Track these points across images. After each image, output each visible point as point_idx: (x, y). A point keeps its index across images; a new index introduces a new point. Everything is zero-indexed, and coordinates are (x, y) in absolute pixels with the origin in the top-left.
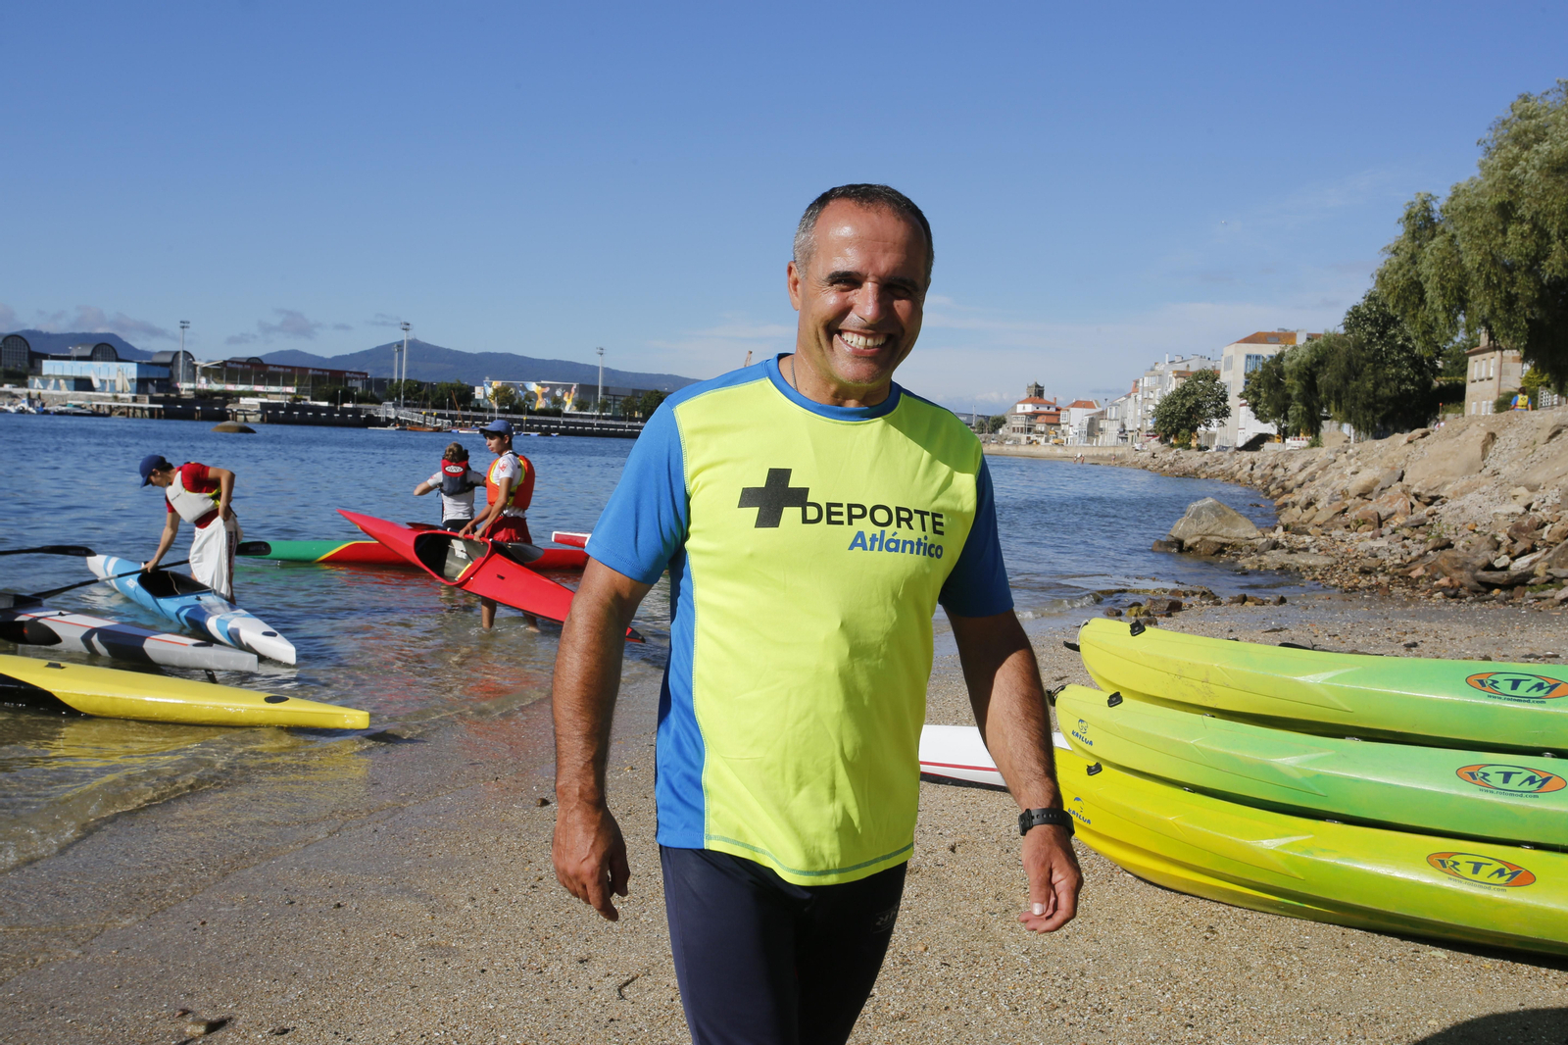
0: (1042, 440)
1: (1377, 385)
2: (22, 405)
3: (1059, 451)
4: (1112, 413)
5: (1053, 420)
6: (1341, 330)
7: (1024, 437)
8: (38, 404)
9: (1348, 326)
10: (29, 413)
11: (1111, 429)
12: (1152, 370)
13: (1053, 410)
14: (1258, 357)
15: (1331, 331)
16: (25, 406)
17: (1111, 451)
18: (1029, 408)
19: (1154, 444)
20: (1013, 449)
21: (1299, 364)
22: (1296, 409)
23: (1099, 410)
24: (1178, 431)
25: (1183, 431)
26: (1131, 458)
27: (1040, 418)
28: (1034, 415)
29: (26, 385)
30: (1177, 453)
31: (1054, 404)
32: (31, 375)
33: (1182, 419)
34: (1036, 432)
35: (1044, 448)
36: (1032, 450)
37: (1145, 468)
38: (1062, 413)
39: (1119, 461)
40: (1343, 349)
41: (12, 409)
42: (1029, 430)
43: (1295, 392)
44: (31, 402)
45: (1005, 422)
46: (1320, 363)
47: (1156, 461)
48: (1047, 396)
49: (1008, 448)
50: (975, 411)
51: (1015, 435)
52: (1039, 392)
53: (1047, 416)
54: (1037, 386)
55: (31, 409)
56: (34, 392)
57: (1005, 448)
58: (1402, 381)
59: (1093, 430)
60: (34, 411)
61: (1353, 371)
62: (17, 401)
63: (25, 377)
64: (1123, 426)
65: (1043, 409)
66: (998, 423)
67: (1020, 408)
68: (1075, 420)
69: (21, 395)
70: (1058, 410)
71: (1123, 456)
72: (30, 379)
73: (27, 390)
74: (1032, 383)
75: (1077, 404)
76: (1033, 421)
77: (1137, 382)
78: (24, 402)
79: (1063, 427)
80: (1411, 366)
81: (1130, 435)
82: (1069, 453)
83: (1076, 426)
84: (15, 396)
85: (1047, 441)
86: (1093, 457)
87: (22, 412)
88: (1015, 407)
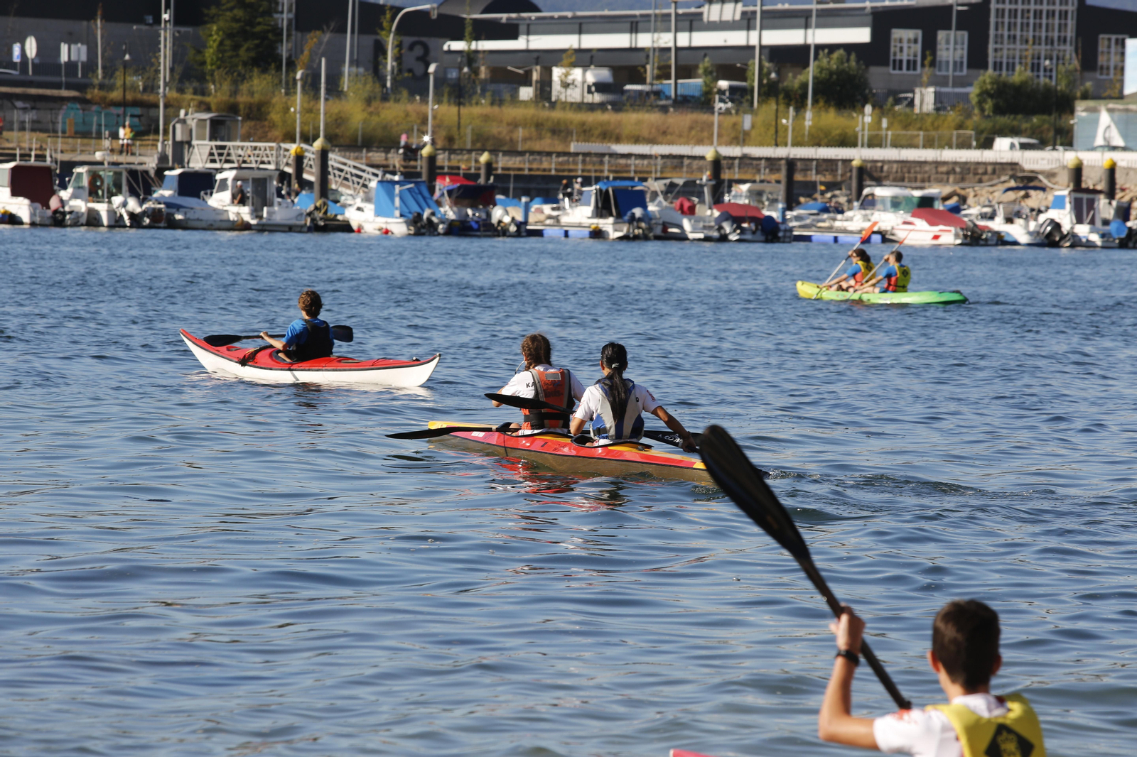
2: (1053, 214)
8: (1105, 208)
10: (1076, 242)
16: (1065, 217)
29: (1065, 138)
32: (1085, 97)
41: (1018, 232)
44: (1083, 207)
55: (1083, 230)
56: (1094, 161)
60: (1095, 238)
62: (1036, 199)
63: (1065, 105)
69: (1051, 175)
72: (1081, 109)
73: (1068, 157)
78: (1059, 203)
84: (1028, 182)
87: (1052, 238)
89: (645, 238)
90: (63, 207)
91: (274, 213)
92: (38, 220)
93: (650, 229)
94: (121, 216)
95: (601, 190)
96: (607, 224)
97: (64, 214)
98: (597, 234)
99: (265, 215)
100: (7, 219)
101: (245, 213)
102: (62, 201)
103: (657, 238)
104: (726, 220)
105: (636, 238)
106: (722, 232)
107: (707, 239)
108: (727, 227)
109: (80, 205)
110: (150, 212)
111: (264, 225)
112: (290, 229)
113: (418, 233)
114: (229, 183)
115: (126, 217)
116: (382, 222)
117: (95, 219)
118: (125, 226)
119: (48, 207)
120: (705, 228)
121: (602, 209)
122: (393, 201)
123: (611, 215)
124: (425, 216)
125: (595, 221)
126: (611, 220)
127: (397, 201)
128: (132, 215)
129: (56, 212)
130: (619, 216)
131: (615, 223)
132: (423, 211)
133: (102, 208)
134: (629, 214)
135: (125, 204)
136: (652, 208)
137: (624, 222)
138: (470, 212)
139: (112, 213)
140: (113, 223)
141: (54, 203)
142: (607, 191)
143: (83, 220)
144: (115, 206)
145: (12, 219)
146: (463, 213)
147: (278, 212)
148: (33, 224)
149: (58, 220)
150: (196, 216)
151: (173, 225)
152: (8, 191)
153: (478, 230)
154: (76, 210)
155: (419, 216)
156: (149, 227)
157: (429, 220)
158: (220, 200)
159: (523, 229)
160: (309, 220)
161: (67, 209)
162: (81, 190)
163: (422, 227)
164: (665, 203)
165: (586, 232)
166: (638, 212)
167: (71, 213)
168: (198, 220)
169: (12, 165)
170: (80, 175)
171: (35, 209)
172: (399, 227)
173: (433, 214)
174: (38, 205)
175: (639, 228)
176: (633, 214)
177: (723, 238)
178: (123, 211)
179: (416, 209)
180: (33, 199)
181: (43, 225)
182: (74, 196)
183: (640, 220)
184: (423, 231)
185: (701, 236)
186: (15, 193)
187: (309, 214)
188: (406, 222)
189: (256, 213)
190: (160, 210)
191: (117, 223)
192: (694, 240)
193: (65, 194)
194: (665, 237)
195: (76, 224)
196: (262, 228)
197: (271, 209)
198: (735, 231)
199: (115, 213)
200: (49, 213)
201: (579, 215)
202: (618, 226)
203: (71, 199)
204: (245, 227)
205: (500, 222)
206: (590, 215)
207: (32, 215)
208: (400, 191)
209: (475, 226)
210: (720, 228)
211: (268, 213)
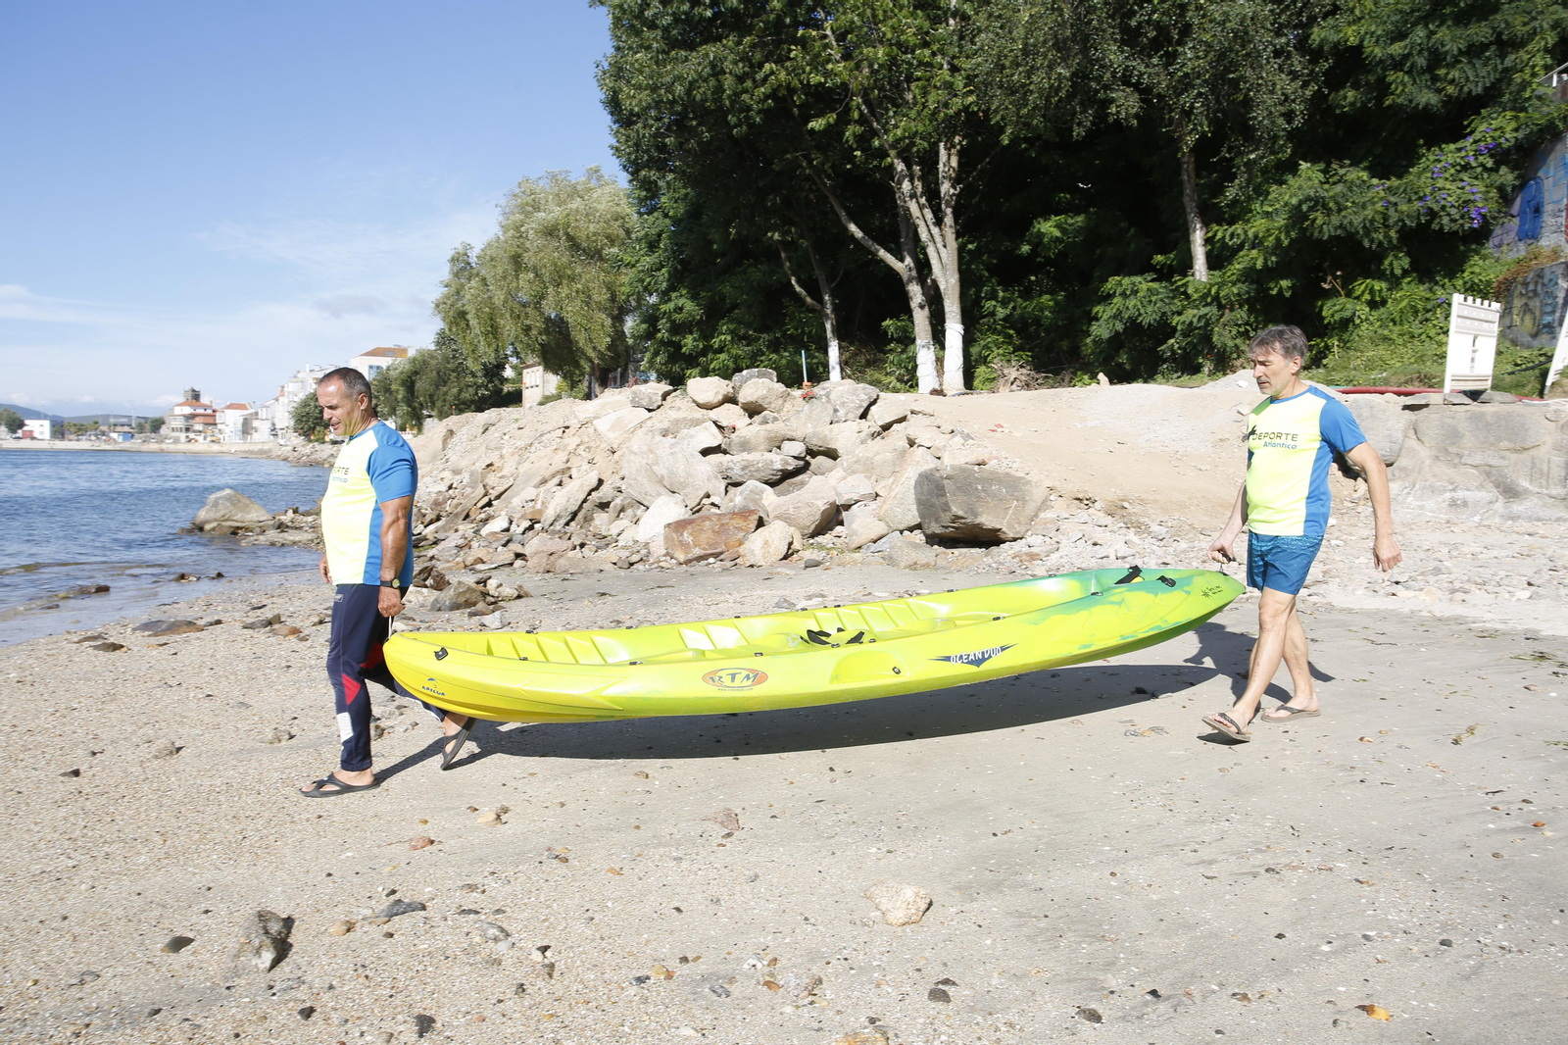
0: (200, 438)
1: (461, 391)
3: (216, 447)
4: (263, 414)
5: (211, 420)
6: (433, 347)
7: (183, 436)
9: (438, 343)
11: (262, 428)
12: (295, 377)
13: (209, 412)
14: (378, 367)
15: (424, 347)
17: (260, 447)
18: (187, 410)
19: (297, 440)
20: (172, 447)
21: (402, 373)
22: (403, 409)
23: (252, 411)
24: (314, 428)
25: (318, 428)
26: (277, 451)
27: (197, 419)
28: (193, 416)
30: (313, 447)
31: (210, 407)
33: (317, 418)
34: (194, 431)
35: (202, 445)
36: (191, 447)
37: (285, 459)
38: (217, 414)
39: (265, 454)
40: (434, 362)
42: (187, 430)
43: (400, 397)
45: (163, 423)
46: (416, 373)
47: (296, 454)
48: (204, 400)
49: (168, 446)
50: (134, 414)
51: (174, 434)
52: (196, 396)
53: (202, 416)
54: (194, 391)
57: (164, 446)
58: (479, 387)
59: (247, 428)
61: (442, 380)
64: (274, 425)
65: (201, 411)
66: (157, 425)
67: (178, 411)
68: (231, 420)
70: (214, 411)
71: (270, 450)
74: (188, 388)
75: (231, 407)
76: (191, 422)
77: (283, 387)
79: (219, 426)
80: (485, 376)
81: (280, 432)
82: (225, 449)
83: (232, 425)
85: (205, 439)
86: (245, 452)
88: (172, 410)
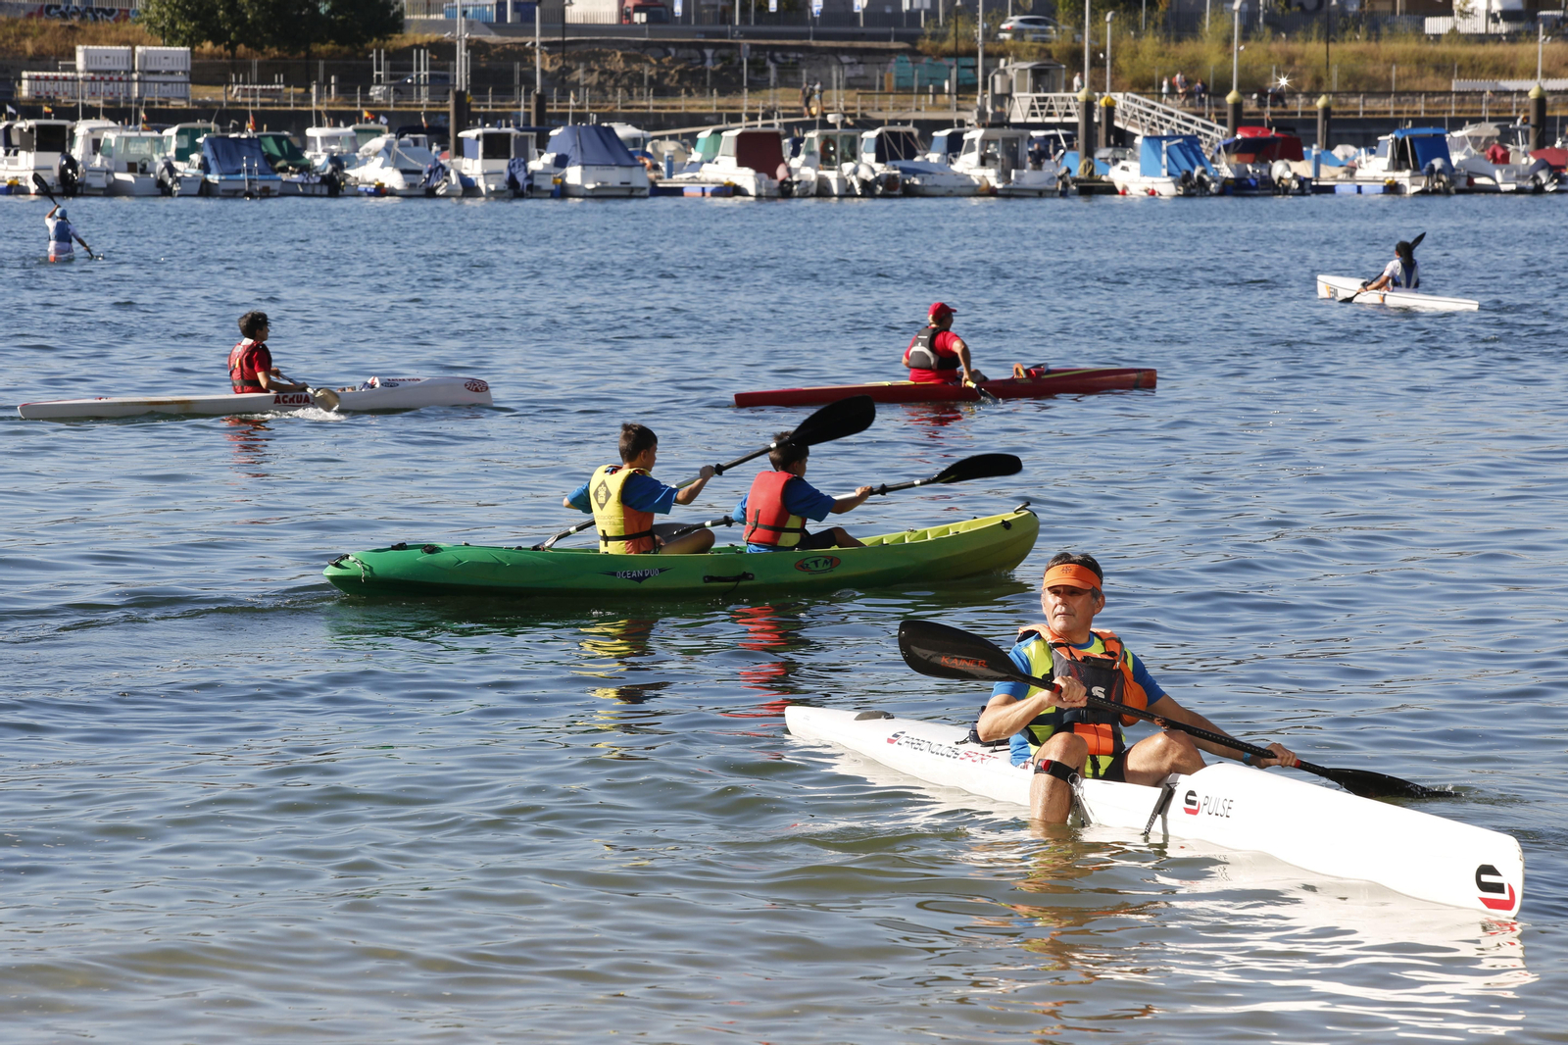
89: (1446, 192)
90: (791, 176)
91: (1023, 176)
92: (764, 191)
93: (1452, 182)
94: (852, 184)
95: (1396, 139)
96: (1403, 177)
97: (791, 184)
98: (1393, 189)
99: (1013, 177)
100: (731, 192)
101: (991, 176)
102: (789, 170)
103: (1459, 192)
104: (1543, 168)
105: (1436, 192)
106: (1538, 182)
107: (1520, 191)
108: (1543, 177)
109: (810, 174)
110: (883, 179)
111: (1011, 189)
112: (1041, 194)
113: (1188, 195)
114: (977, 143)
115: (857, 186)
116: (1148, 182)
117: (826, 188)
118: (856, 196)
119: (774, 177)
120: (1518, 177)
121: (1399, 161)
122: (1160, 160)
123: (1408, 167)
124: (1196, 173)
125: (1391, 174)
126: (1408, 173)
127: (1164, 157)
128: (864, 184)
129: (783, 182)
130: (1416, 169)
131: (1411, 177)
132: (1194, 167)
133: (832, 176)
134: (1427, 165)
135: (855, 172)
136: (1456, 158)
137: (1422, 175)
138: (1250, 168)
139: (842, 180)
140: (843, 192)
141: (781, 172)
142: (1404, 140)
143: (813, 190)
144: (845, 174)
145: (735, 190)
146: (1243, 169)
147: (1029, 176)
148: (758, 196)
149: (785, 191)
150: (935, 182)
151: (910, 192)
152: (733, 160)
153: (1256, 188)
154: (804, 179)
155: (1189, 175)
156: (883, 196)
157: (1199, 177)
158: (967, 164)
159: (1307, 186)
160: (1060, 183)
161: (795, 178)
162: (812, 157)
163: (1192, 188)
164: (1473, 151)
165: (1380, 187)
166: (1437, 163)
167: (798, 183)
168: (936, 186)
169: (737, 132)
170: (811, 140)
171: (760, 180)
172: (1166, 187)
173: (1204, 172)
174: (765, 176)
175: (1439, 181)
176: (1432, 166)
177: (1539, 190)
178: (854, 179)
179: (1186, 166)
180: (758, 169)
181: (770, 198)
182: (805, 164)
183: (1440, 171)
184: (1193, 191)
185: (1513, 187)
186: (741, 163)
187: (1061, 178)
188: (1174, 182)
189: (1004, 175)
190: (894, 176)
191: (848, 192)
192: (1506, 192)
193: (795, 163)
194: (1472, 189)
195: (804, 195)
196: (1008, 194)
197: (1019, 172)
198: (1551, 181)
199: (846, 181)
200: (776, 183)
201: (1375, 167)
202: (1415, 180)
203: (802, 168)
204: (992, 192)
205: (1281, 178)
206: (1386, 168)
207: (758, 186)
208: (1168, 147)
209: (1253, 183)
210: (1536, 178)
211: (1016, 176)
